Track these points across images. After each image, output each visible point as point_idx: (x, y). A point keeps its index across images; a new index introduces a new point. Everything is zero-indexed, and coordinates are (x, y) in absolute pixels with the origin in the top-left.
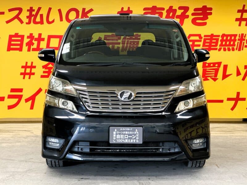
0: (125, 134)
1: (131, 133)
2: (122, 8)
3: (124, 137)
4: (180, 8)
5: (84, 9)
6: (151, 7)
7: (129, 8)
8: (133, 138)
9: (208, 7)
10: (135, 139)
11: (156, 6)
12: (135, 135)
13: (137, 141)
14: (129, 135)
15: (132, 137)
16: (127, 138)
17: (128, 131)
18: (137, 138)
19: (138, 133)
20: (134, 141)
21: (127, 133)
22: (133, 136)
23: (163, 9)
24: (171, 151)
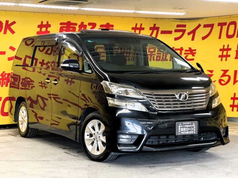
0: (187, 127)
1: (190, 126)
2: (42, 22)
3: (186, 130)
4: (90, 24)
5: (7, 22)
6: (66, 22)
7: (48, 22)
8: (192, 130)
9: (110, 24)
10: (193, 130)
11: (70, 22)
12: (193, 127)
13: (194, 132)
14: (189, 128)
15: (190, 129)
16: (188, 130)
17: (188, 125)
18: (194, 130)
19: (195, 126)
20: (192, 133)
21: (187, 126)
22: (192, 128)
23: (76, 24)
24: (211, 139)
